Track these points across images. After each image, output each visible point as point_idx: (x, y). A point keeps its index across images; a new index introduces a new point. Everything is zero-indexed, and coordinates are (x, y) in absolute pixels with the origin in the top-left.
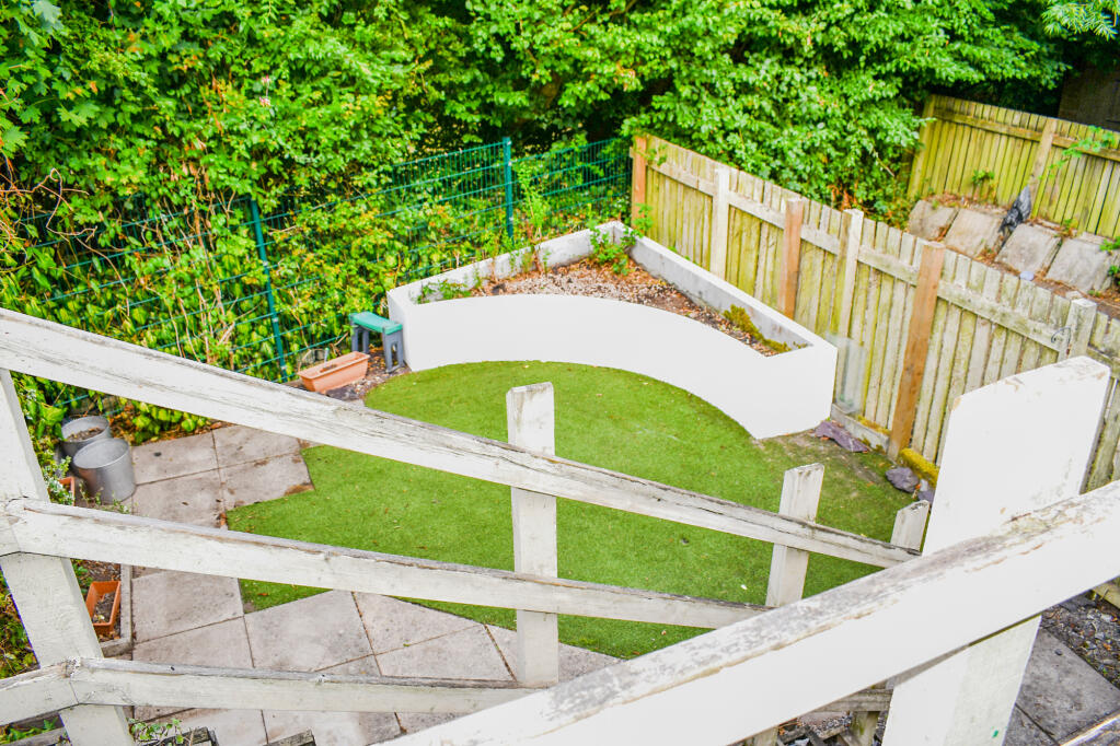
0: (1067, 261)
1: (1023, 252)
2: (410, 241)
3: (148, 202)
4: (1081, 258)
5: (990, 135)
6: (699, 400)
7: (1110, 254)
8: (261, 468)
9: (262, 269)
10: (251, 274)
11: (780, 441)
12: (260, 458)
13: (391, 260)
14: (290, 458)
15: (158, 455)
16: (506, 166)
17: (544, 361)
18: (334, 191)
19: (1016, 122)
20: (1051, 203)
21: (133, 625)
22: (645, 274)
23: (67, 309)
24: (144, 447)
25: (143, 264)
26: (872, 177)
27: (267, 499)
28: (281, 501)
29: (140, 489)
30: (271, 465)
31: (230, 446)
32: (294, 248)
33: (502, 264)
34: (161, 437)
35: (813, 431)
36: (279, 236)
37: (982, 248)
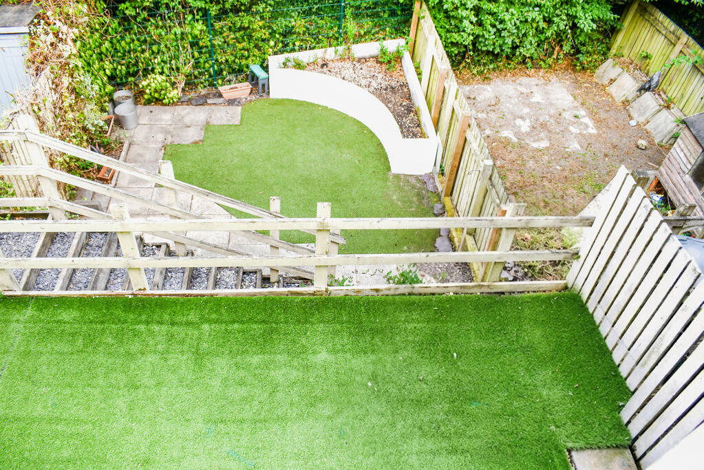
0: (658, 122)
1: (641, 108)
2: (284, 35)
3: (160, 5)
4: (665, 122)
5: (658, 33)
6: (382, 147)
7: (678, 125)
8: (187, 129)
9: (208, 39)
10: (203, 40)
11: (402, 177)
12: (188, 124)
13: (272, 43)
14: (200, 127)
15: (151, 112)
16: (341, 5)
17: (329, 107)
18: (244, 11)
19: (672, 29)
20: (670, 85)
21: (117, 180)
22: (402, 73)
23: (125, 41)
24: (147, 107)
25: (155, 31)
26: (578, 40)
27: (183, 143)
28: (188, 146)
29: (139, 126)
30: (192, 128)
31: (180, 115)
32: (224, 32)
33: (330, 53)
34: (156, 103)
35: (421, 176)
36: (217, 25)
37: (623, 98)
